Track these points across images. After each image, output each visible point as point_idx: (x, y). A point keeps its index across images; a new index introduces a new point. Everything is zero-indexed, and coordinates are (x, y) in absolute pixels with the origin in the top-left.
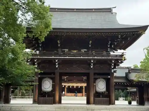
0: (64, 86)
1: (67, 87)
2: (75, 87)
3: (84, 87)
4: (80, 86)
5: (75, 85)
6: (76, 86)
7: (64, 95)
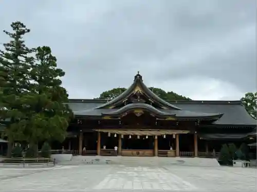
0: (117, 135)
1: (122, 137)
2: (138, 137)
3: (156, 138)
4: (149, 136)
5: (138, 133)
6: (140, 136)
7: (116, 154)
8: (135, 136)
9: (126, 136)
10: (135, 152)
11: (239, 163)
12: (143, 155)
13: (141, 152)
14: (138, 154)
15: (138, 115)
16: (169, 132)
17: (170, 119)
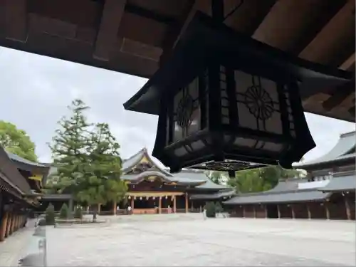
1: (135, 198)
2: (147, 198)
7: (129, 213)
8: (144, 198)
9: (138, 198)
10: (143, 210)
11: (220, 215)
12: (150, 213)
13: (148, 210)
14: (146, 213)
15: (152, 181)
16: (169, 194)
17: (174, 183)
